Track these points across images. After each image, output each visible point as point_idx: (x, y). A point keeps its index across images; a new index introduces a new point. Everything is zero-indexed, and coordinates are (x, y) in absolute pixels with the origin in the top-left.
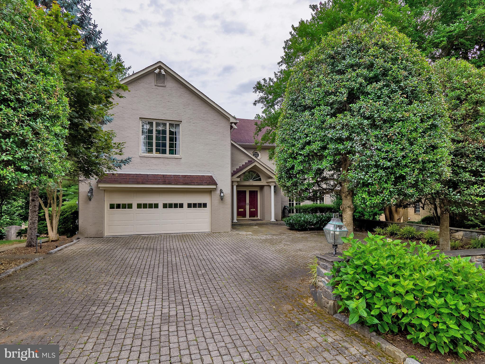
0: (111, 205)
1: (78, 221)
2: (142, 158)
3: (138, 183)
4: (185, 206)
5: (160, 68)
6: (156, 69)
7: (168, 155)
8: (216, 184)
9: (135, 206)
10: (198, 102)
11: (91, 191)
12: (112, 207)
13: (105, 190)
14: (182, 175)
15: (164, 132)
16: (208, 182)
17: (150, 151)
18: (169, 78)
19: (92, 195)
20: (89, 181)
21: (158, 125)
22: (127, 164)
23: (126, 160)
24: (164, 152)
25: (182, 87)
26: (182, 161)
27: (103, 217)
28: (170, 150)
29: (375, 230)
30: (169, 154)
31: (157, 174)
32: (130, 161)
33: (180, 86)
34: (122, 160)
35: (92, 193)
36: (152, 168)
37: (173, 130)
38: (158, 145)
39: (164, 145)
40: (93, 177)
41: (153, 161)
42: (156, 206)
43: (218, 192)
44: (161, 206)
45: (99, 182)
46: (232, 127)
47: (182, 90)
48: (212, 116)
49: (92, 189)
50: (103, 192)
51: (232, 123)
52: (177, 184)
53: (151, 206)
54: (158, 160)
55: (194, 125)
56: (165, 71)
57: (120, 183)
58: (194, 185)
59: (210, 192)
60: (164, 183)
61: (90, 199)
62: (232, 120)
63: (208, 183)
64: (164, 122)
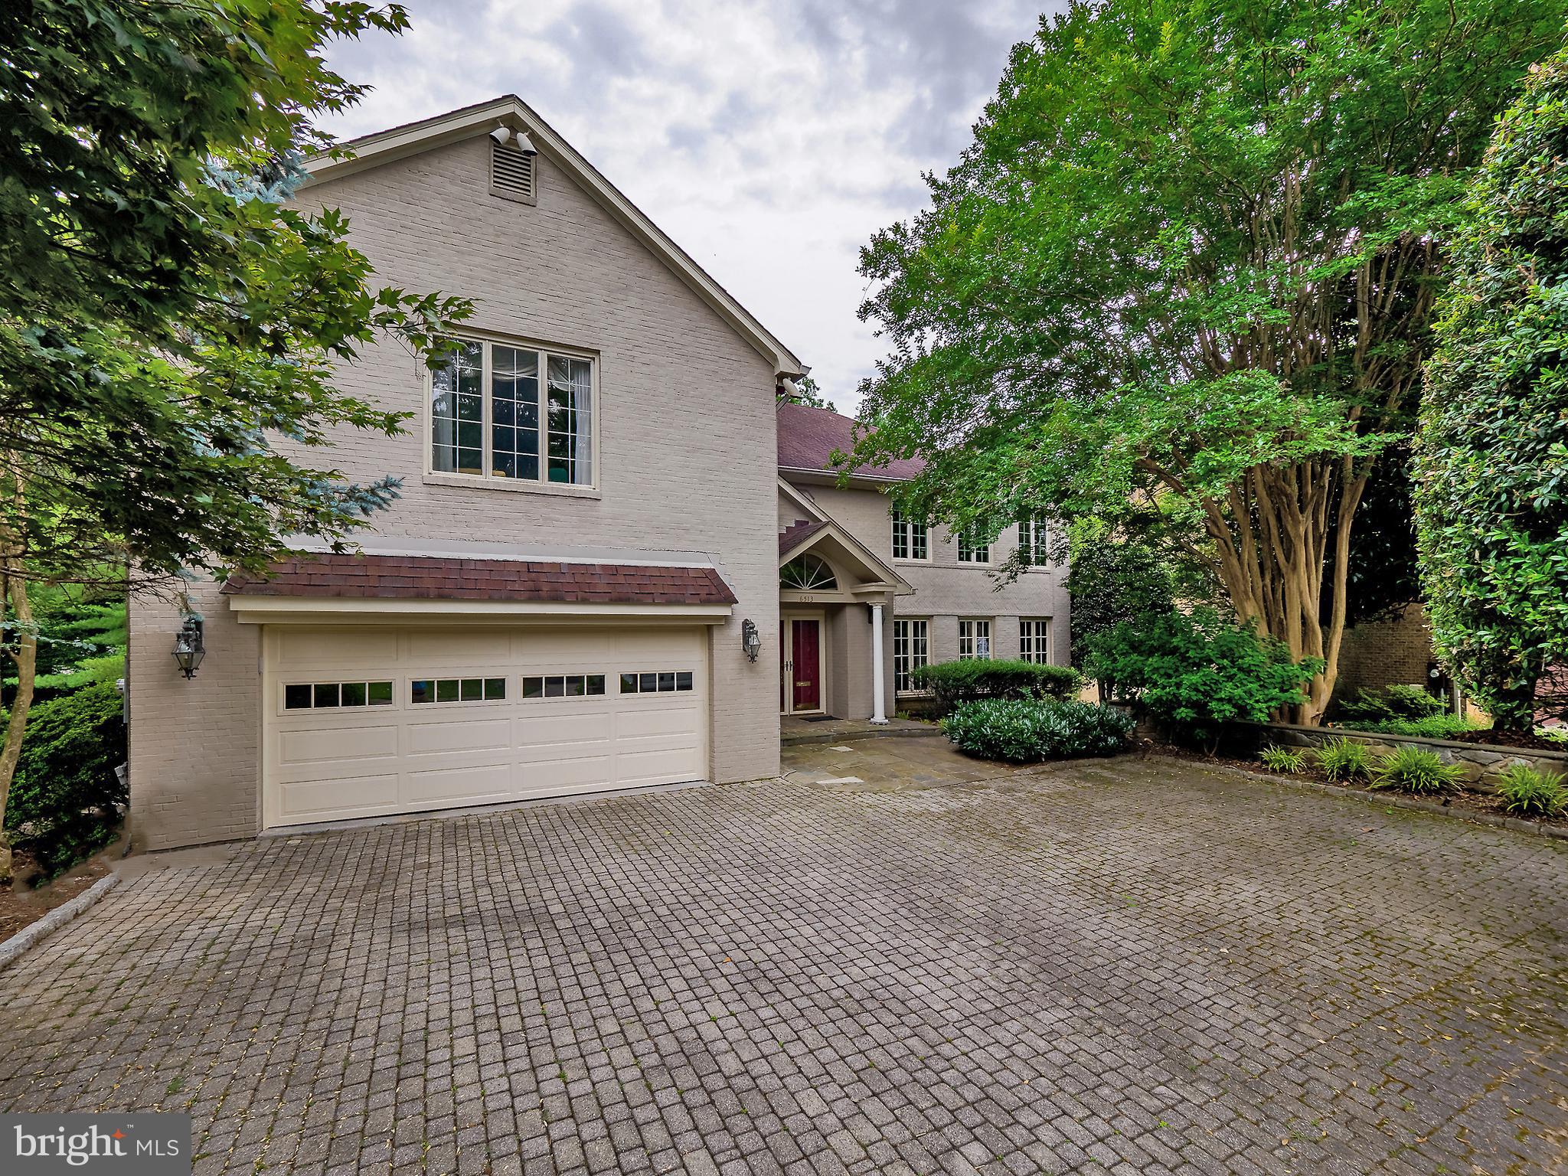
0: (291, 690)
1: (126, 769)
2: (434, 490)
3: (421, 596)
4: (612, 684)
5: (513, 123)
6: (494, 123)
7: (543, 482)
8: (730, 600)
9: (402, 692)
10: (659, 284)
11: (193, 632)
12: (297, 697)
13: (265, 628)
14: (603, 566)
15: (528, 388)
16: (703, 592)
17: (471, 462)
18: (547, 173)
19: (198, 649)
20: (181, 587)
21: (501, 356)
22: (375, 511)
23: (373, 491)
24: (528, 469)
25: (599, 216)
26: (604, 508)
27: (254, 748)
28: (552, 464)
29: (1265, 755)
30: (552, 478)
31: (501, 558)
32: (395, 495)
33: (591, 210)
34: (353, 490)
35: (198, 640)
36: (479, 535)
37: (563, 385)
38: (501, 439)
39: (529, 443)
40: (197, 561)
41: (485, 503)
42: (496, 689)
43: (737, 631)
44: (514, 687)
45: (233, 588)
46: (780, 390)
47: (602, 230)
48: (713, 340)
49: (199, 624)
50: (253, 634)
51: (782, 376)
52: (585, 601)
53: (472, 689)
54: (505, 499)
55: (645, 369)
56: (533, 137)
57: (339, 596)
58: (654, 604)
59: (706, 630)
60: (535, 597)
61: (189, 672)
62: (784, 365)
63: (703, 597)
64: (527, 347)
